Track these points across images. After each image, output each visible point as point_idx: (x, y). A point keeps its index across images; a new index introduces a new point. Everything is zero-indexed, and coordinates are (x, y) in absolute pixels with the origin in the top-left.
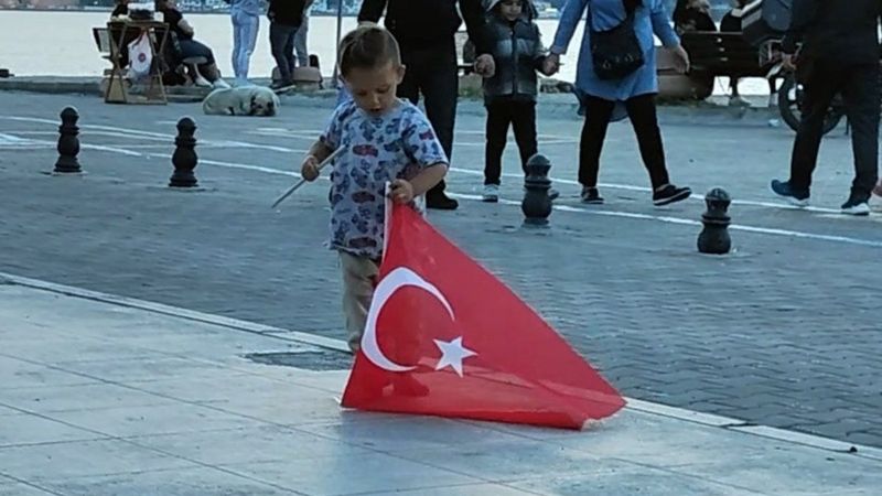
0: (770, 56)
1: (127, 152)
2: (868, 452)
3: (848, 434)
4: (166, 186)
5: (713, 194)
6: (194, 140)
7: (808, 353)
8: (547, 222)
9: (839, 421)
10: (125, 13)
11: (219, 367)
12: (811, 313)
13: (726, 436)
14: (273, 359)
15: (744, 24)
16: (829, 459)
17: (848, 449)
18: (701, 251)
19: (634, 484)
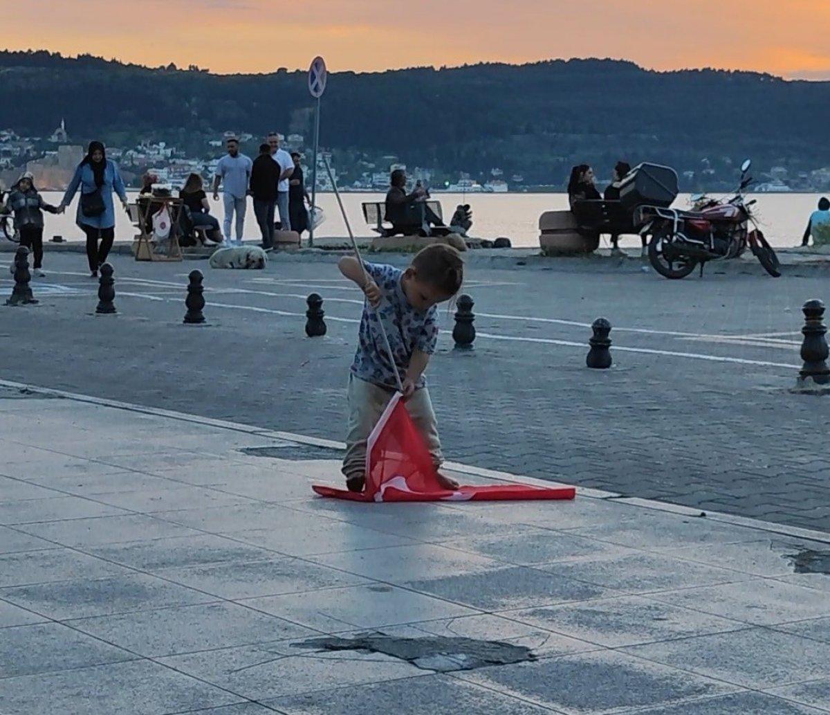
0: (642, 218)
1: (152, 298)
2: (716, 516)
3: (700, 503)
4: (182, 323)
5: (597, 323)
6: (202, 287)
7: (670, 442)
8: (472, 346)
9: (693, 493)
10: (149, 191)
11: (221, 459)
12: (673, 412)
13: (608, 507)
14: (262, 452)
15: (622, 193)
16: (685, 522)
17: (699, 514)
18: (589, 366)
19: (537, 543)
